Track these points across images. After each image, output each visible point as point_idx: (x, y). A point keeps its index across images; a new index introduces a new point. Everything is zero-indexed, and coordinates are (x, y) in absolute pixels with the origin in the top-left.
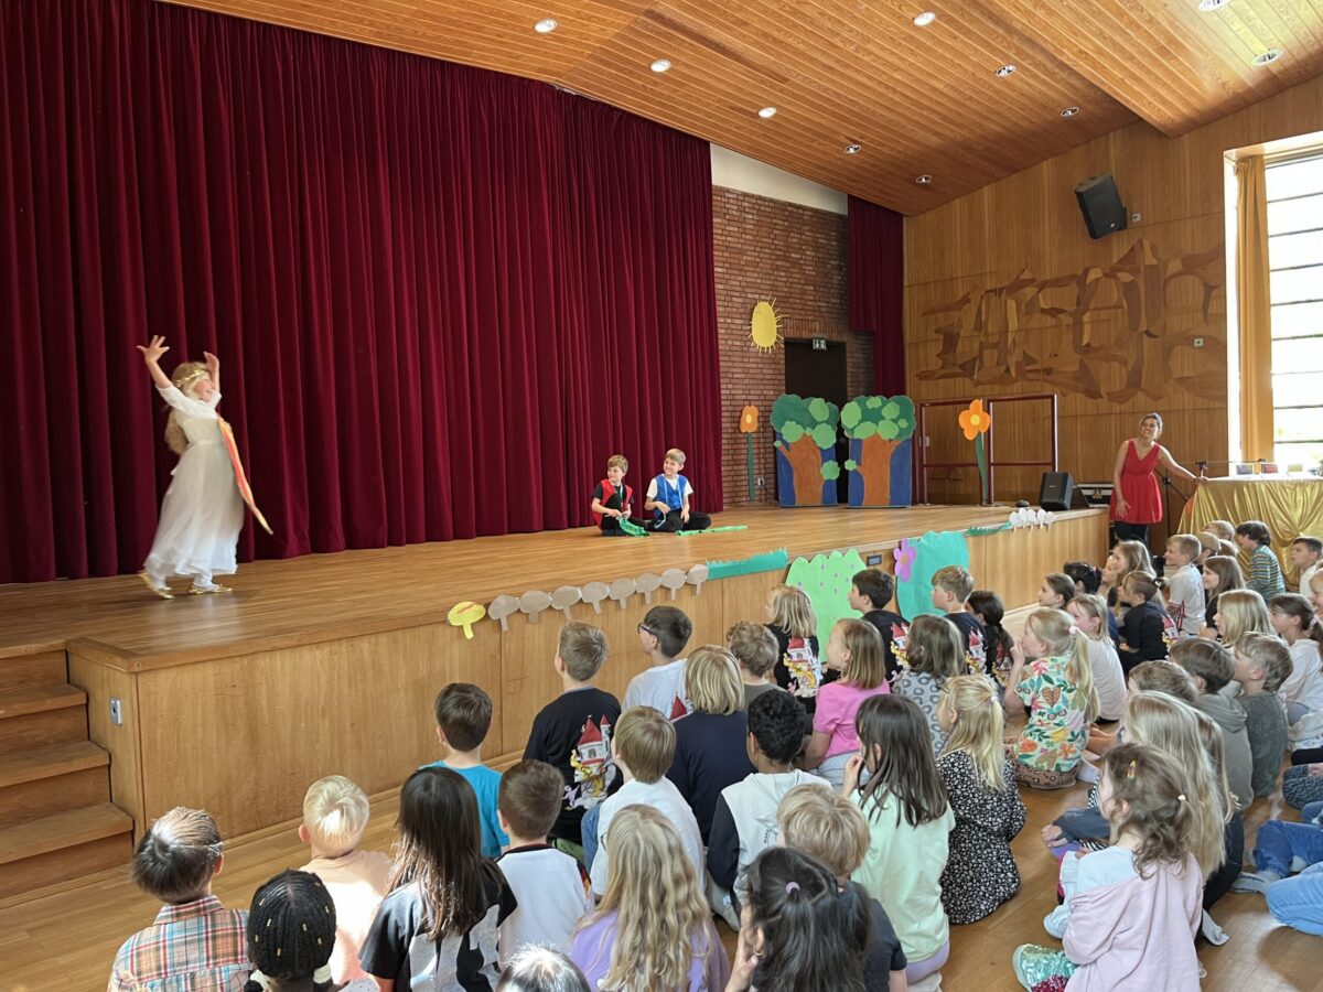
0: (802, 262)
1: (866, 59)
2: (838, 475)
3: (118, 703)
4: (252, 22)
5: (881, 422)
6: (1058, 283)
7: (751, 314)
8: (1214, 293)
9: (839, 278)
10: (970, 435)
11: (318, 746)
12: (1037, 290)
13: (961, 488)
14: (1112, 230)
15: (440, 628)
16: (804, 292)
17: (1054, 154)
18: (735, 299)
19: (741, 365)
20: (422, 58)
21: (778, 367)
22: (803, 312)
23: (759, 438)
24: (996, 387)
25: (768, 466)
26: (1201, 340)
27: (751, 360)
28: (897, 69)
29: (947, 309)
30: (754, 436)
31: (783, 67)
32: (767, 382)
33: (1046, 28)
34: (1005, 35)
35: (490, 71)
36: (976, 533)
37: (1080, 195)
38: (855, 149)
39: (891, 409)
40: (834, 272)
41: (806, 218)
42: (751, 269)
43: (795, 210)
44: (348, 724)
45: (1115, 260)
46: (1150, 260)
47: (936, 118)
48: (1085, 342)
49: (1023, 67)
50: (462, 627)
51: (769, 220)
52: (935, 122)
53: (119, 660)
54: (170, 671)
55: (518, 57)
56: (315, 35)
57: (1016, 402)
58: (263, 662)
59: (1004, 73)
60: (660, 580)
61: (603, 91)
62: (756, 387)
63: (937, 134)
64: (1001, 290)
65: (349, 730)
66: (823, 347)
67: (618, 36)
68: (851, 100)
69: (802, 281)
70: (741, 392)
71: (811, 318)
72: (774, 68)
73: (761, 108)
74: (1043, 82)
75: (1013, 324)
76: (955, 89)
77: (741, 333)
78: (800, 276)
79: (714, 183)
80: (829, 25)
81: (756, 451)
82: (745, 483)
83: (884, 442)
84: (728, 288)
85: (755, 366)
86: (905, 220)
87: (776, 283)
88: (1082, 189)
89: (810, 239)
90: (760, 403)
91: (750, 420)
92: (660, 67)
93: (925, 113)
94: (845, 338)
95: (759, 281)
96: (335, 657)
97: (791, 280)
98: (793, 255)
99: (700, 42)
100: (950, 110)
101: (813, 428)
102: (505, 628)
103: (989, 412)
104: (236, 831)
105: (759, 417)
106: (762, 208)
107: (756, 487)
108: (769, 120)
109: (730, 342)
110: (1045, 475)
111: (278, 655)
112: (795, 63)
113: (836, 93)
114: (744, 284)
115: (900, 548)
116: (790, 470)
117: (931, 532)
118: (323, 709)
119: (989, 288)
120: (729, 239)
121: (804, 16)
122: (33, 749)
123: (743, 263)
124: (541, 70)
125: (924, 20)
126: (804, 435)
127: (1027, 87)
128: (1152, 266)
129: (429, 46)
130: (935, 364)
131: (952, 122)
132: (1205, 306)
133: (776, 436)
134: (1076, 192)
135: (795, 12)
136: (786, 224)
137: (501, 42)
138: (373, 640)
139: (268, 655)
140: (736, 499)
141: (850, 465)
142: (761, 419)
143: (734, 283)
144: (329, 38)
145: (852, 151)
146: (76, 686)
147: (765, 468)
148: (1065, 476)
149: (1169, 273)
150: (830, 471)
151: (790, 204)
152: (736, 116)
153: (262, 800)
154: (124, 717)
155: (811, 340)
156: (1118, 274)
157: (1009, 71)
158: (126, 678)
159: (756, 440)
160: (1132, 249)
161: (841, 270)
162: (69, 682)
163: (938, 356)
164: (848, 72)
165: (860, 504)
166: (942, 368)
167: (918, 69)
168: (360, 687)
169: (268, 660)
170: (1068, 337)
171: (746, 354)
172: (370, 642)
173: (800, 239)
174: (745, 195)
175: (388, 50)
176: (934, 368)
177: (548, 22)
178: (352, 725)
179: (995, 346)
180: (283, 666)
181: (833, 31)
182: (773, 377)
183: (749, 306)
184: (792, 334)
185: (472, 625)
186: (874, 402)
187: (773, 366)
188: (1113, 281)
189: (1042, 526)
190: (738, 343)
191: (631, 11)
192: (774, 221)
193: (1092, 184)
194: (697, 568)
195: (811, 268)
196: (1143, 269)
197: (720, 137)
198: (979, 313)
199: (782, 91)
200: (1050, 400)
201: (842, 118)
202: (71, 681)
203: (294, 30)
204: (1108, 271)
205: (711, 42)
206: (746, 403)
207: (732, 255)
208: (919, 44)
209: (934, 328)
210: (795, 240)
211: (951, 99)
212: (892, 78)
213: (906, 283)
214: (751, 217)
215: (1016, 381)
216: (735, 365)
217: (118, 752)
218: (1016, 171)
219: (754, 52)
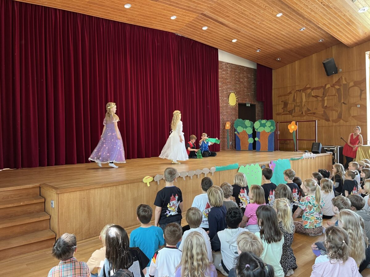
0: (243, 82)
1: (263, 26)
2: (253, 142)
3: (53, 202)
4: (95, 17)
5: (266, 127)
6: (317, 88)
7: (229, 96)
8: (363, 92)
9: (254, 86)
10: (291, 131)
11: (106, 215)
12: (311, 90)
13: (289, 146)
14: (333, 74)
15: (141, 183)
16: (244, 90)
17: (316, 52)
18: (224, 92)
19: (226, 110)
20: (139, 26)
21: (236, 111)
22: (244, 96)
23: (230, 131)
24: (299, 118)
25: (233, 139)
26: (359, 105)
27: (229, 109)
28: (272, 29)
29: (285, 95)
30: (229, 130)
31: (239, 28)
32: (233, 115)
33: (314, 17)
34: (303, 19)
35: (158, 30)
36: (293, 160)
37: (324, 64)
38: (259, 51)
39: (268, 123)
40: (253, 84)
41: (245, 70)
42: (230, 84)
43: (242, 68)
44: (115, 209)
45: (334, 82)
46: (344, 82)
47: (283, 42)
48: (325, 106)
49: (307, 28)
50: (147, 183)
51: (234, 70)
52: (282, 43)
53: (54, 190)
54: (67, 193)
55: (166, 26)
56: (111, 20)
57: (305, 122)
58: (92, 191)
59: (302, 30)
60: (202, 171)
61: (189, 35)
62: (230, 117)
63: (282, 46)
64: (301, 90)
65: (115, 211)
66: (249, 105)
67: (193, 20)
68: (258, 37)
69: (243, 87)
70: (226, 118)
71: (246, 98)
72: (236, 29)
73: (233, 39)
74: (313, 32)
75: (304, 100)
76: (288, 34)
77: (226, 101)
78: (243, 86)
79: (219, 60)
80: (252, 17)
81: (229, 135)
82: (226, 143)
83: (266, 133)
84: (223, 89)
85: (229, 111)
86: (273, 71)
87: (236, 88)
88: (324, 62)
89: (246, 75)
90: (231, 121)
91: (228, 126)
92: (205, 28)
93: (279, 41)
94: (255, 103)
95: (231, 87)
96: (112, 191)
97: (240, 87)
98: (241, 80)
99: (216, 22)
100: (287, 40)
101: (246, 128)
102: (158, 183)
103: (297, 125)
104: (83, 238)
105: (230, 125)
106: (232, 67)
107: (229, 145)
108: (234, 43)
109: (223, 104)
110: (313, 143)
111: (96, 190)
112: (242, 27)
113: (254, 35)
114: (227, 88)
115: (271, 163)
116: (239, 140)
117: (280, 159)
118: (108, 205)
119: (297, 90)
120: (223, 75)
121: (245, 15)
122: (30, 214)
123: (227, 82)
124: (172, 29)
125: (279, 15)
126: (244, 130)
127: (309, 34)
128: (345, 84)
129: (142, 23)
130: (281, 111)
131: (287, 43)
132: (361, 95)
133: (235, 130)
134: (323, 63)
135: (243, 13)
136: (239, 71)
137: (162, 22)
138: (122, 186)
139: (93, 189)
140: (224, 148)
141: (256, 139)
142: (231, 126)
143: (224, 88)
144: (115, 21)
145: (258, 51)
146: (42, 197)
147: (232, 139)
148: (319, 144)
149: (350, 86)
150: (251, 141)
151: (240, 66)
152: (226, 42)
153: (91, 230)
154: (54, 206)
155: (246, 103)
156: (335, 86)
157: (303, 29)
158: (56, 195)
159: (230, 132)
160: (339, 79)
161: (255, 84)
162: (40, 195)
163: (282, 108)
164: (257, 30)
165: (259, 150)
166: (284, 112)
167: (278, 29)
168: (118, 199)
169: (93, 191)
170: (320, 104)
171: (227, 107)
172: (121, 187)
173: (243, 75)
174: (228, 63)
175: (131, 24)
176: (281, 112)
177: (174, 16)
178: (116, 210)
179: (299, 106)
180: (97, 193)
181: (253, 18)
182: (235, 114)
183: (228, 94)
184: (241, 102)
185: (150, 183)
186: (264, 121)
187: (235, 111)
188: (333, 88)
189: (312, 158)
190: (225, 104)
191: (197, 13)
192: (236, 70)
193: (328, 61)
194: (212, 168)
195: (246, 84)
196: (342, 85)
197: (221, 47)
198: (294, 97)
199: (238, 35)
200: (315, 122)
201: (256, 42)
202: (41, 195)
203: (105, 19)
204: (332, 85)
205: (219, 21)
206: (227, 121)
207: (224, 80)
208: (277, 22)
209: (281, 100)
210: (242, 76)
211: (287, 37)
212: (270, 31)
213: (273, 88)
214: (229, 69)
215: (305, 116)
216: (224, 110)
217: (53, 215)
218: (306, 57)
219: (231, 25)
